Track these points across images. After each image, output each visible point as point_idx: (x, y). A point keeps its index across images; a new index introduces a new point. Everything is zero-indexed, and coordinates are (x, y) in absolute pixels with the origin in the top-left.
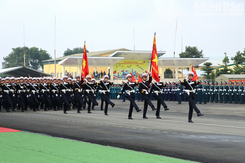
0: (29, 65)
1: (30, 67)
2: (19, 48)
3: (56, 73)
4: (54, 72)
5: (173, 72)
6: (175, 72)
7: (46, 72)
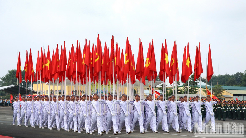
0: (21, 84)
1: (22, 85)
2: (14, 70)
3: (43, 90)
4: (42, 90)
5: (137, 91)
6: (138, 91)
7: (35, 90)
